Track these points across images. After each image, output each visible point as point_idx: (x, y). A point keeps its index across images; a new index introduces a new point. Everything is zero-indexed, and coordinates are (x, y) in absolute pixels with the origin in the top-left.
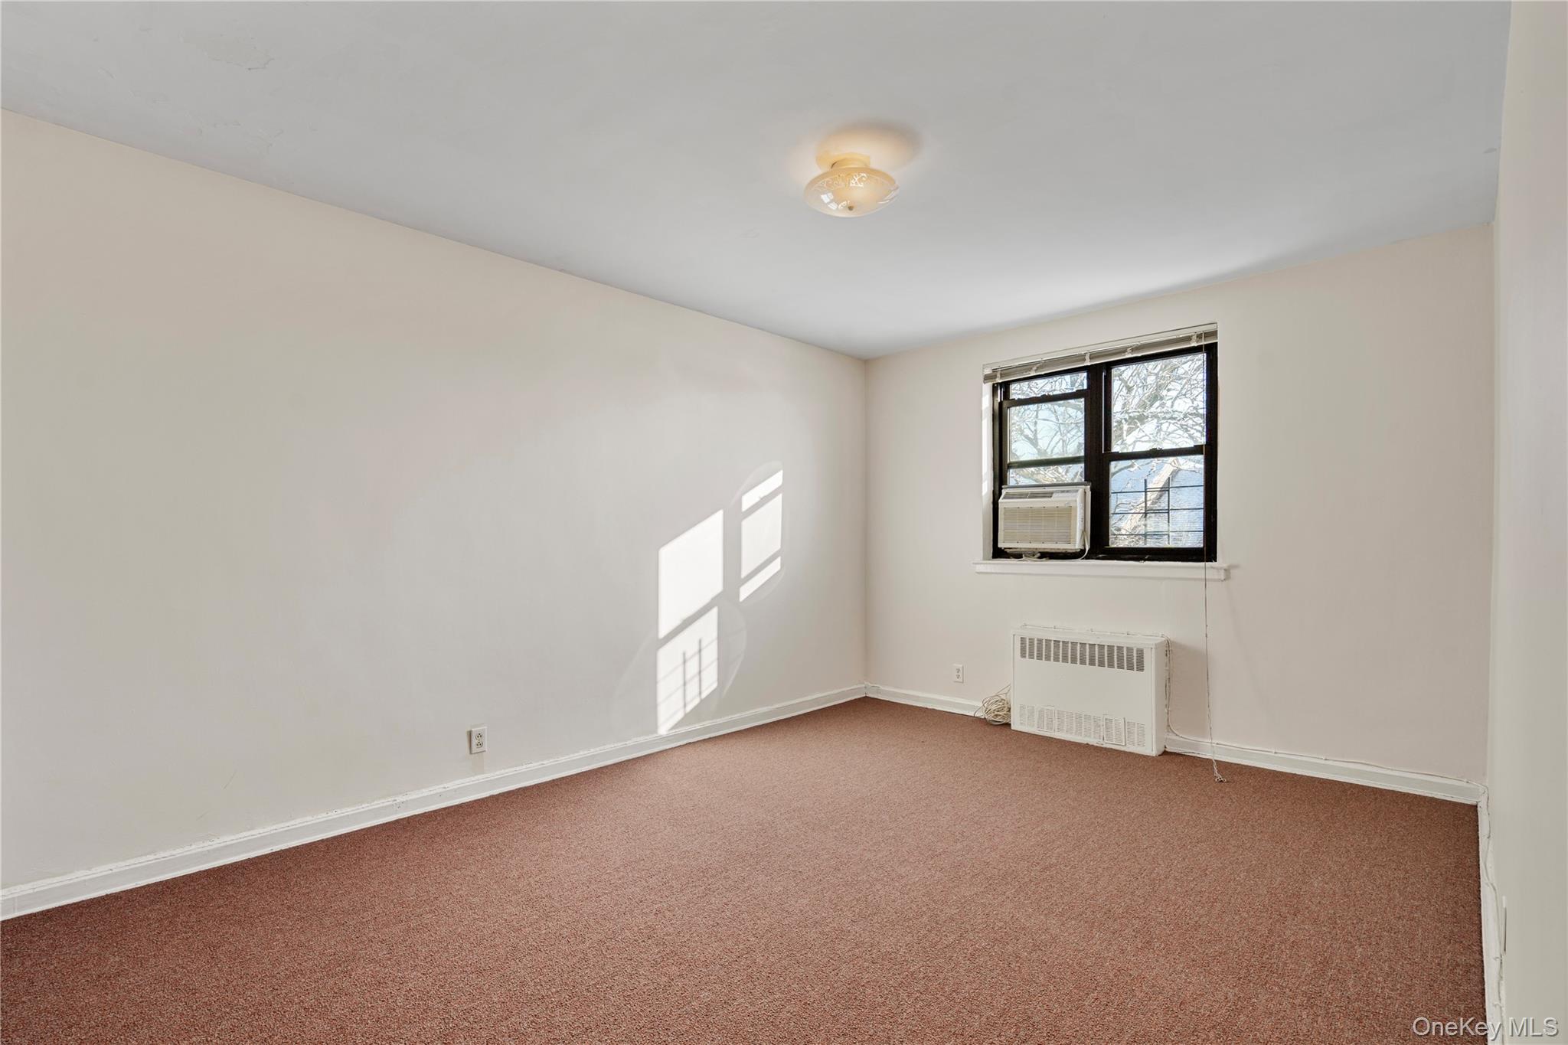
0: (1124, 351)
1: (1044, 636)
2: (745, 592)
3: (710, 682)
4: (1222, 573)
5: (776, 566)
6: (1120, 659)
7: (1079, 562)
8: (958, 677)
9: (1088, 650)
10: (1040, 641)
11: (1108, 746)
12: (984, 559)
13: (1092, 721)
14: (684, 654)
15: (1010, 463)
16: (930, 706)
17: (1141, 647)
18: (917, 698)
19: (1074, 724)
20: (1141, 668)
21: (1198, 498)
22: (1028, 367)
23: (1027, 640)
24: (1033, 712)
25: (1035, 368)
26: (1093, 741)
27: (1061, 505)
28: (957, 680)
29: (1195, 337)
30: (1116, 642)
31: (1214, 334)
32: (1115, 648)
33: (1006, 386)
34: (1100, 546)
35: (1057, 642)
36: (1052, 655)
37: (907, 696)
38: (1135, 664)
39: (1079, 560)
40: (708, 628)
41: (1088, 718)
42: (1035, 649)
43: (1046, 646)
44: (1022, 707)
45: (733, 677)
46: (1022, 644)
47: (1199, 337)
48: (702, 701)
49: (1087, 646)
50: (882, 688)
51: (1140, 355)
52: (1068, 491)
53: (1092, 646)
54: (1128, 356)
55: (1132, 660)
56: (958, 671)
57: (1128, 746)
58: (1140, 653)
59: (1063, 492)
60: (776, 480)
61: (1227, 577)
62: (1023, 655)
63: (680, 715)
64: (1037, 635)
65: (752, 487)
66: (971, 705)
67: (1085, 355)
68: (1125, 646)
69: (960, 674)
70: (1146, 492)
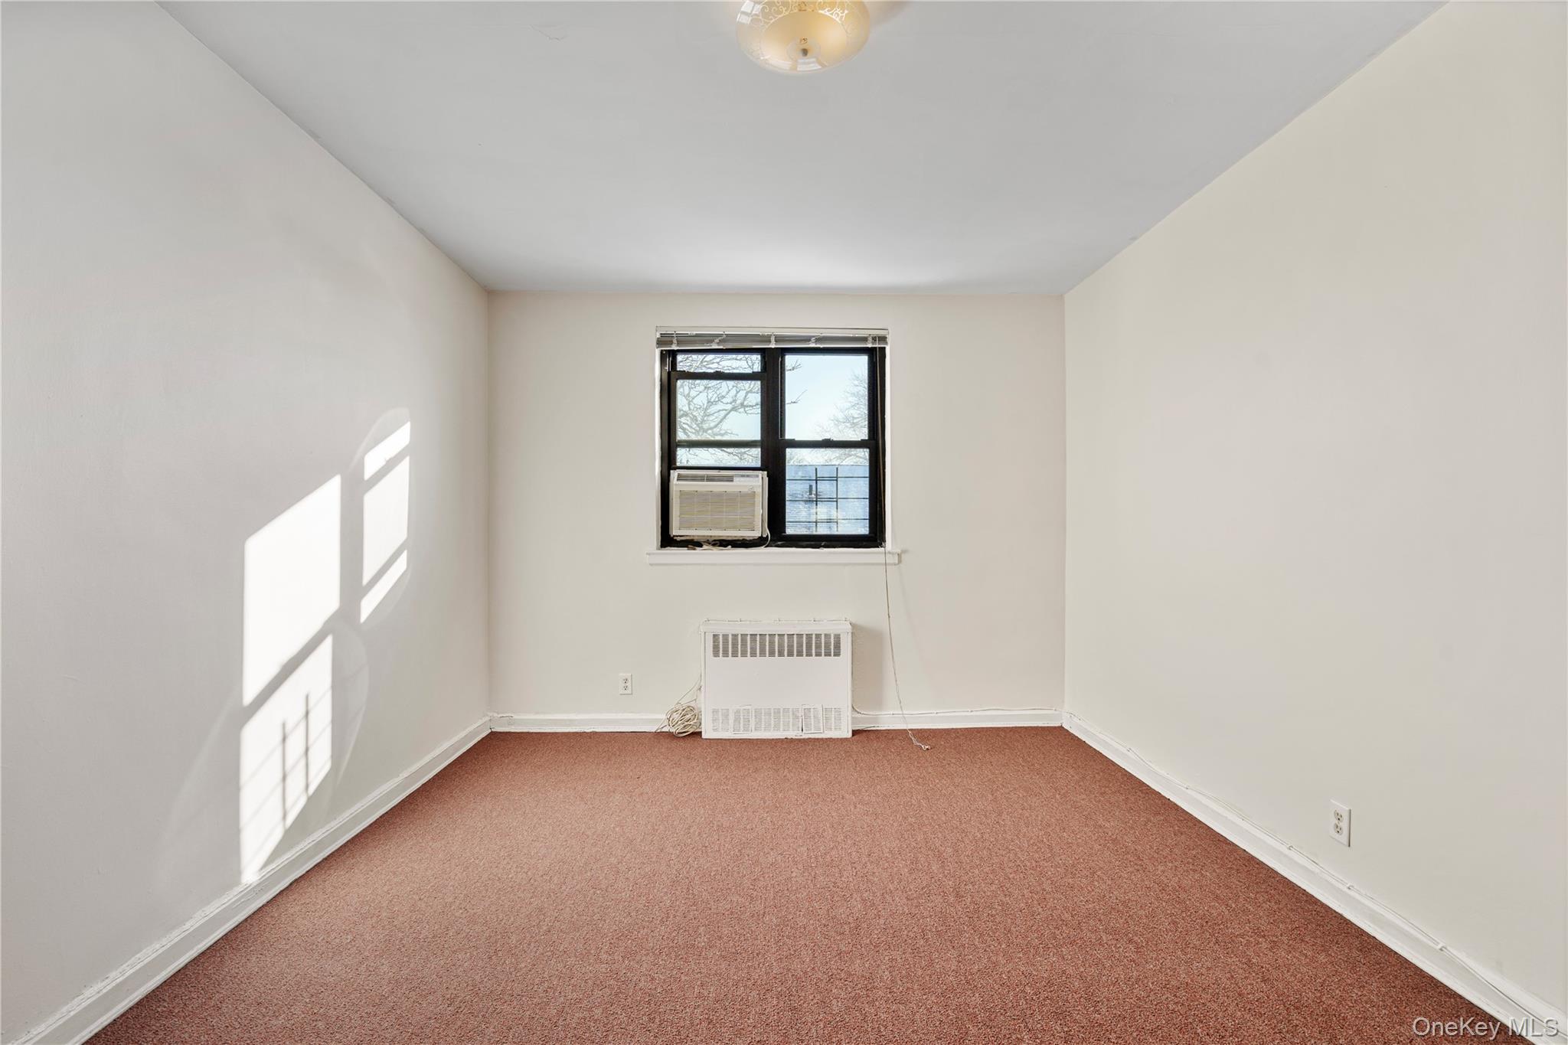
0: (808, 339)
1: (740, 631)
2: (368, 605)
3: (321, 763)
4: (896, 557)
5: (401, 565)
6: (818, 646)
7: (762, 550)
8: (626, 688)
9: (786, 641)
10: (735, 636)
11: (806, 736)
12: (658, 549)
13: (791, 713)
14: (284, 726)
15: (679, 441)
16: (588, 730)
17: (837, 632)
18: (571, 722)
19: (773, 719)
20: (837, 654)
21: (863, 488)
22: (710, 338)
23: (721, 637)
24: (728, 715)
25: (717, 340)
26: (792, 734)
27: (745, 490)
28: (626, 692)
29: (870, 339)
30: (813, 629)
31: (883, 339)
32: (814, 636)
33: (673, 354)
34: (777, 534)
35: (753, 636)
36: (749, 650)
37: (555, 722)
38: (832, 650)
39: (762, 547)
40: (319, 669)
41: (786, 710)
42: (727, 646)
43: (742, 640)
44: (715, 712)
45: (351, 748)
46: (714, 642)
47: (874, 339)
48: (310, 799)
49: (786, 636)
50: (515, 717)
51: (821, 346)
52: (748, 476)
53: (791, 636)
54: (812, 345)
55: (829, 647)
56: (626, 681)
57: (826, 732)
58: (838, 638)
59: (743, 476)
60: (401, 438)
61: (900, 561)
62: (716, 654)
63: (277, 835)
64: (730, 630)
65: (377, 441)
66: (651, 719)
67: (769, 336)
68: (823, 633)
69: (629, 684)
70: (816, 480)
